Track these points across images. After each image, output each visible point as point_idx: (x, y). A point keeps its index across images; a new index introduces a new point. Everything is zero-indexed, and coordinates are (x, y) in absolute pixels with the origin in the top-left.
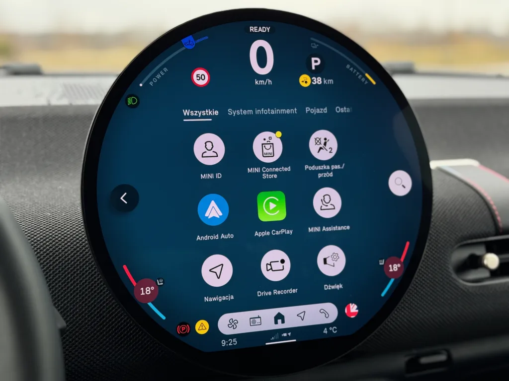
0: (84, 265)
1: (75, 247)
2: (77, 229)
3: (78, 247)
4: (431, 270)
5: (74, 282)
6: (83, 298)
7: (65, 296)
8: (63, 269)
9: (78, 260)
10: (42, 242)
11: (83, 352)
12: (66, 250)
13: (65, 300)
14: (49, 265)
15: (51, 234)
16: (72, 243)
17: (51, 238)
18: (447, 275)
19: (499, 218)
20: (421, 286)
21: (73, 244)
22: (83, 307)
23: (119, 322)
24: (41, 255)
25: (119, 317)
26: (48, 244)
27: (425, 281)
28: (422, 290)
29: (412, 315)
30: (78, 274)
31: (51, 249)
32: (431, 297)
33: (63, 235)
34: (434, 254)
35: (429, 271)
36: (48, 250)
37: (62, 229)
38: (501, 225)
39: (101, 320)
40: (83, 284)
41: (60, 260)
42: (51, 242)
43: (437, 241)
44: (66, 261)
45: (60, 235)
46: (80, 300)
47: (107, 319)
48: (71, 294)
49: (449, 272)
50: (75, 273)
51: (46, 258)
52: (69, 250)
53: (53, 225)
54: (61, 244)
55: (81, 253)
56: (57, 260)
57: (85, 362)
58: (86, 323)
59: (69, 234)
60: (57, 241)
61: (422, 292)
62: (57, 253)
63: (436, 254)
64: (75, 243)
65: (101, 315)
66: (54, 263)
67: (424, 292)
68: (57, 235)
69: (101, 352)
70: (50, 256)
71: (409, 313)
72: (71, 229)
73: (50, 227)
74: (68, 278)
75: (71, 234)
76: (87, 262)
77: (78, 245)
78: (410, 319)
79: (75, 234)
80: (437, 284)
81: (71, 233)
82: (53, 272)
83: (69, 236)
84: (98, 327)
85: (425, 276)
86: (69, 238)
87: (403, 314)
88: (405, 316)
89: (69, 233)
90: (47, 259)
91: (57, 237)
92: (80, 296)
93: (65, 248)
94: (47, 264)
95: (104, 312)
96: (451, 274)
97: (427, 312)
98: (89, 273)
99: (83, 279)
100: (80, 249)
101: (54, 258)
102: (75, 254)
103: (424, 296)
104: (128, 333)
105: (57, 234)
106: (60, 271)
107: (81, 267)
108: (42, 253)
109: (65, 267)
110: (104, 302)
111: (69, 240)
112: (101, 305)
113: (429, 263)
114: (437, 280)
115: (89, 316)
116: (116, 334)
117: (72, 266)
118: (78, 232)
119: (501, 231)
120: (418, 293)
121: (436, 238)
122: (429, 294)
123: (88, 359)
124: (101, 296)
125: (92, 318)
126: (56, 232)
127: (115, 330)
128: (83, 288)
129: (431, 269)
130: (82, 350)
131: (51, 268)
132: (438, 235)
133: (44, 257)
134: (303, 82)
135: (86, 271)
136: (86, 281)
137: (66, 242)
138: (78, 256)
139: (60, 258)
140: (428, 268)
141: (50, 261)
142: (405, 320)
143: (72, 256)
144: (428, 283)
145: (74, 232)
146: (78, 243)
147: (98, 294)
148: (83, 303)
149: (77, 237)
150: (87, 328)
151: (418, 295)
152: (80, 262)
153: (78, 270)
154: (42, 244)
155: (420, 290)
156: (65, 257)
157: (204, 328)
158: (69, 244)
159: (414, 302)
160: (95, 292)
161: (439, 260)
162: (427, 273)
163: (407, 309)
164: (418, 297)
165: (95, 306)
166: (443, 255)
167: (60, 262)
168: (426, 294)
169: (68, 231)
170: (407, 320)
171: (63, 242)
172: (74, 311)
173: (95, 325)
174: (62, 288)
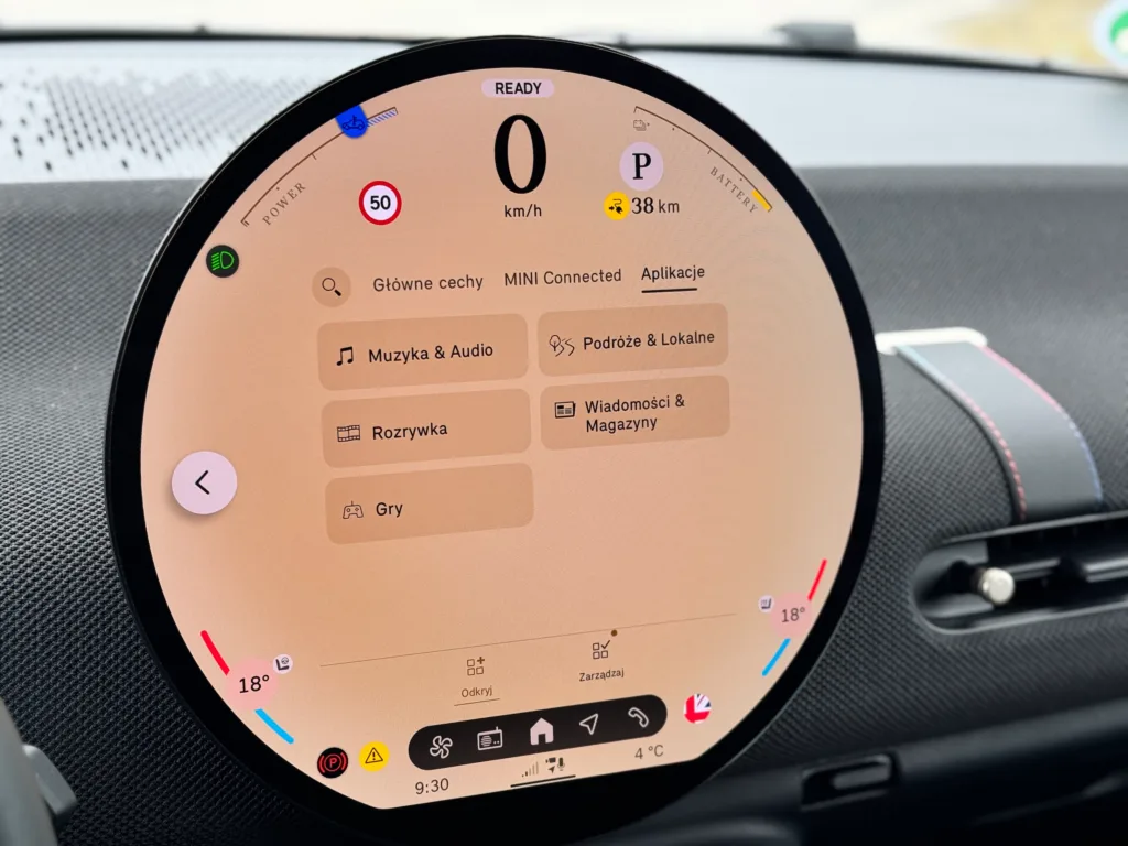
0: (110, 619)
1: (91, 578)
2: (95, 532)
3: (97, 578)
4: (869, 609)
5: (90, 659)
6: (110, 694)
7: (69, 690)
8: (63, 630)
9: (98, 609)
10: (15, 567)
11: (111, 811)
12: (71, 586)
13: (69, 700)
14: (32, 621)
15: (35, 547)
16: (83, 569)
17: (35, 556)
18: (903, 617)
19: (1020, 490)
20: (848, 643)
21: (87, 571)
22: (110, 715)
23: (190, 744)
24: (15, 598)
25: (191, 733)
26: (29, 570)
27: (856, 633)
28: (847, 652)
29: (823, 704)
30: (97, 641)
31: (37, 585)
32: (866, 667)
33: (62, 548)
34: (877, 573)
35: (866, 610)
36: (28, 586)
37: (61, 532)
38: (1023, 505)
39: (149, 741)
40: (110, 662)
41: (58, 610)
42: (36, 565)
43: (885, 545)
44: (71, 612)
45: (55, 549)
46: (104, 699)
47: (163, 738)
48: (83, 688)
49: (908, 612)
50: (90, 638)
51: (26, 604)
52: (76, 586)
53: (40, 523)
54: (58, 572)
55: (104, 592)
56: (49, 610)
57: (115, 831)
58: (118, 749)
59: (76, 546)
60: (49, 563)
61: (847, 657)
62: (50, 594)
63: (883, 572)
64: (90, 569)
65: (149, 731)
66: (43, 616)
67: (852, 656)
68: (50, 550)
69: (151, 810)
70: (36, 601)
71: (819, 701)
72: (81, 533)
73: (33, 527)
74: (77, 651)
75: (82, 546)
76: (117, 612)
77: (98, 573)
78: (818, 714)
79: (90, 545)
80: (880, 639)
81: (81, 542)
82: (43, 638)
83: (76, 551)
84: (144, 755)
85: (856, 621)
86: (77, 555)
87: (804, 703)
88: (809, 708)
89: (76, 542)
90: (28, 608)
91: (48, 554)
92: (103, 690)
93: (69, 581)
94: (29, 618)
95: (157, 724)
96: (912, 615)
97: (856, 700)
98: (124, 638)
99: (111, 650)
100: (103, 582)
101: (43, 605)
102: (90, 595)
103: (852, 665)
104: (210, 766)
105: (48, 545)
106: (56, 636)
107: (104, 625)
108: (16, 593)
109: (70, 624)
110: (156, 703)
111: (76, 561)
112: (150, 709)
113: (866, 593)
114: (880, 629)
115: (124, 733)
116: (184, 770)
117: (84, 622)
118: (97, 540)
119: (1023, 517)
120: (839, 659)
121: (884, 536)
122: (862, 659)
123: (122, 825)
124: (150, 688)
125: (130, 738)
126: (48, 541)
127: (182, 761)
128: (110, 673)
129: (870, 605)
130: (110, 806)
131: (38, 628)
132: (888, 531)
133: (22, 602)
134: (612, 208)
135: (117, 634)
136: (116, 657)
137: (70, 566)
138: (97, 599)
139: (56, 604)
140: (864, 605)
141: (36, 611)
142: (809, 717)
143: (84, 601)
144: (861, 637)
145: (88, 541)
146: (96, 568)
147: (144, 684)
148: (110, 705)
149: (96, 553)
150: (118, 759)
151: (838, 662)
152: (103, 613)
153: (97, 631)
154: (15, 572)
155: (843, 653)
156: (70, 602)
157: (377, 758)
158: (77, 570)
159: (829, 678)
160: (137, 680)
161: (888, 585)
162: (861, 615)
163: (814, 694)
164: (838, 668)
165: (137, 711)
166: (897, 575)
167: (56, 615)
168: (857, 660)
169: (75, 538)
170: (812, 715)
171: (64, 567)
172: (90, 723)
173: (137, 752)
174: (63, 673)
